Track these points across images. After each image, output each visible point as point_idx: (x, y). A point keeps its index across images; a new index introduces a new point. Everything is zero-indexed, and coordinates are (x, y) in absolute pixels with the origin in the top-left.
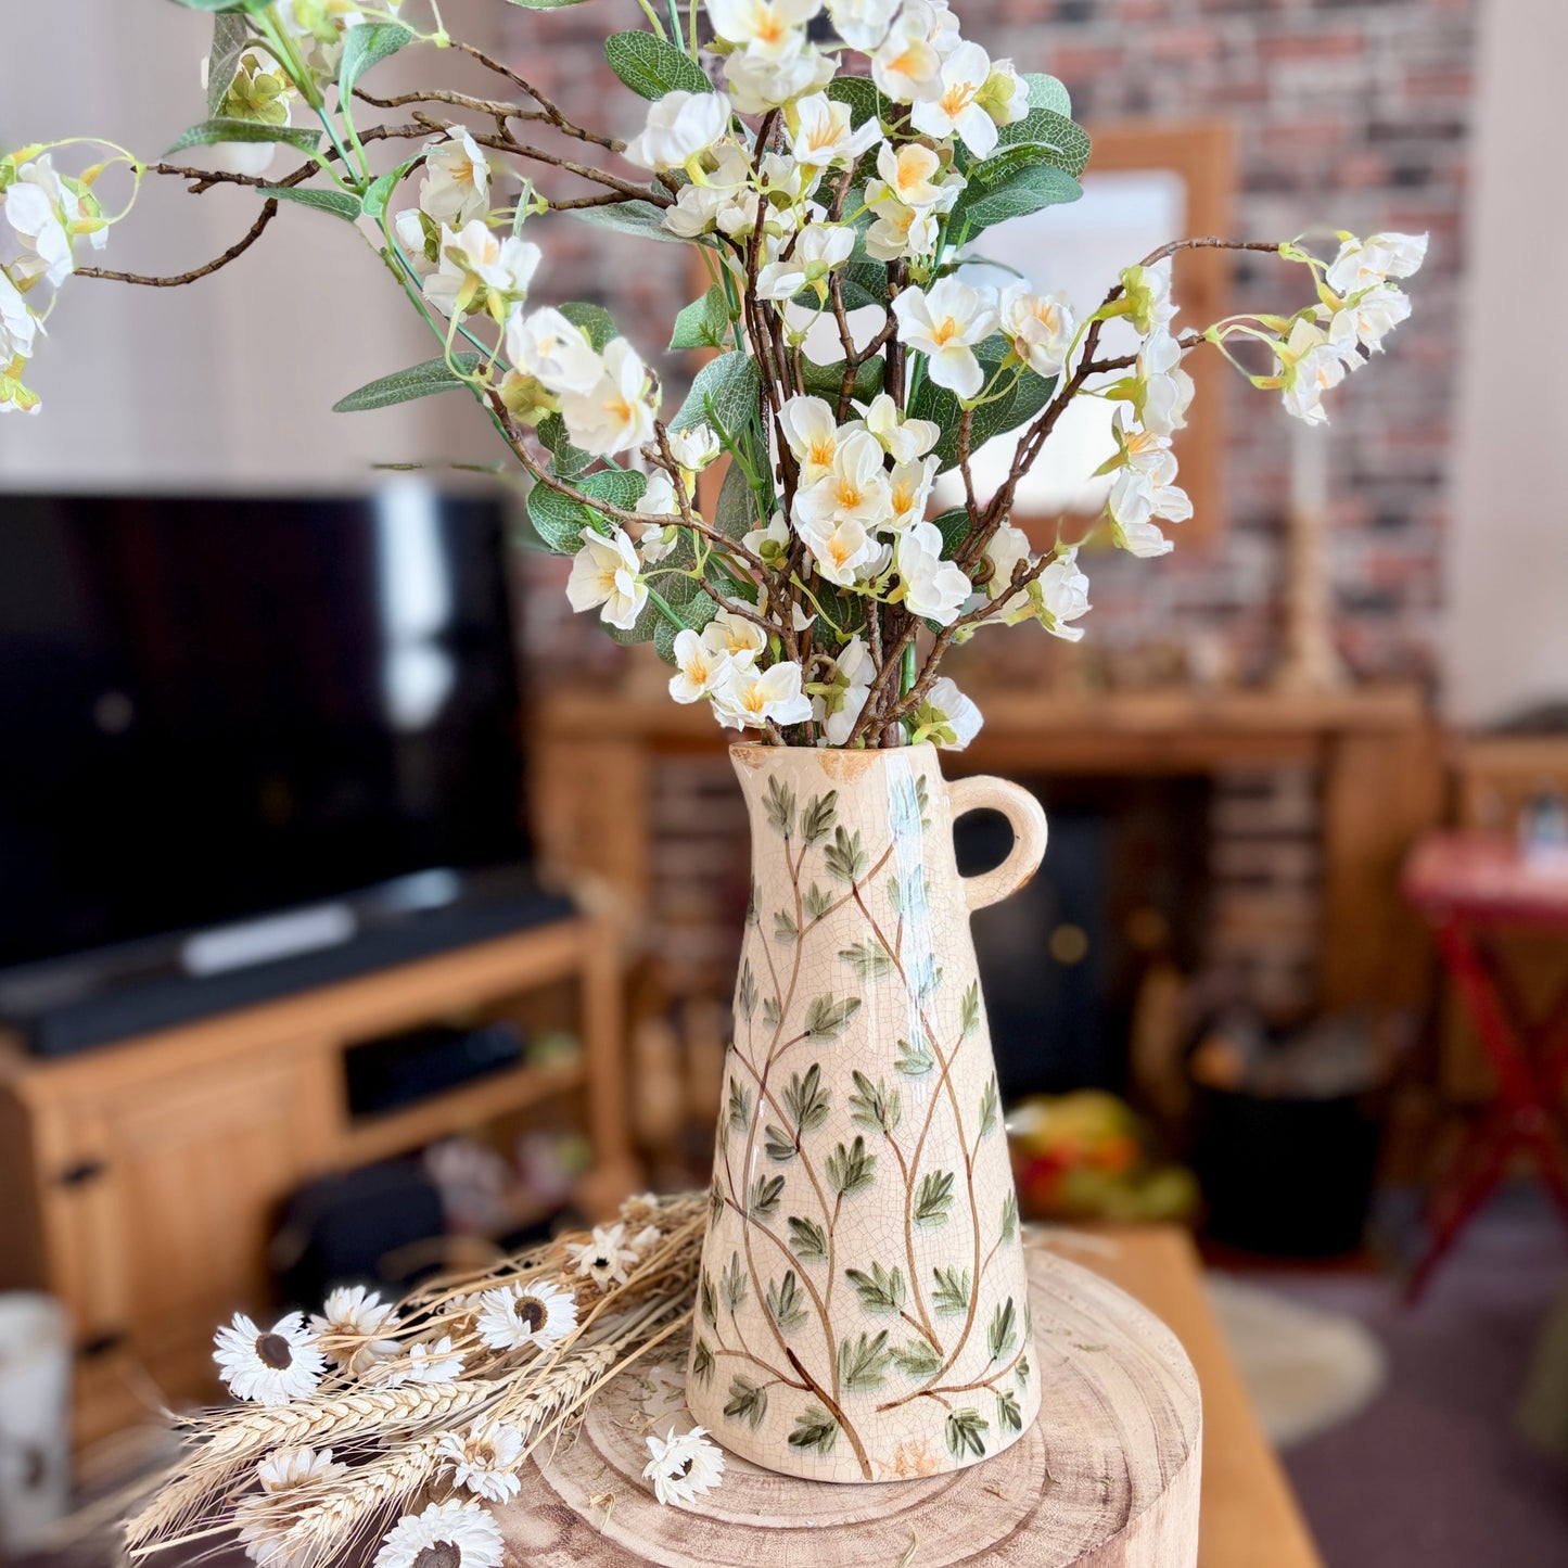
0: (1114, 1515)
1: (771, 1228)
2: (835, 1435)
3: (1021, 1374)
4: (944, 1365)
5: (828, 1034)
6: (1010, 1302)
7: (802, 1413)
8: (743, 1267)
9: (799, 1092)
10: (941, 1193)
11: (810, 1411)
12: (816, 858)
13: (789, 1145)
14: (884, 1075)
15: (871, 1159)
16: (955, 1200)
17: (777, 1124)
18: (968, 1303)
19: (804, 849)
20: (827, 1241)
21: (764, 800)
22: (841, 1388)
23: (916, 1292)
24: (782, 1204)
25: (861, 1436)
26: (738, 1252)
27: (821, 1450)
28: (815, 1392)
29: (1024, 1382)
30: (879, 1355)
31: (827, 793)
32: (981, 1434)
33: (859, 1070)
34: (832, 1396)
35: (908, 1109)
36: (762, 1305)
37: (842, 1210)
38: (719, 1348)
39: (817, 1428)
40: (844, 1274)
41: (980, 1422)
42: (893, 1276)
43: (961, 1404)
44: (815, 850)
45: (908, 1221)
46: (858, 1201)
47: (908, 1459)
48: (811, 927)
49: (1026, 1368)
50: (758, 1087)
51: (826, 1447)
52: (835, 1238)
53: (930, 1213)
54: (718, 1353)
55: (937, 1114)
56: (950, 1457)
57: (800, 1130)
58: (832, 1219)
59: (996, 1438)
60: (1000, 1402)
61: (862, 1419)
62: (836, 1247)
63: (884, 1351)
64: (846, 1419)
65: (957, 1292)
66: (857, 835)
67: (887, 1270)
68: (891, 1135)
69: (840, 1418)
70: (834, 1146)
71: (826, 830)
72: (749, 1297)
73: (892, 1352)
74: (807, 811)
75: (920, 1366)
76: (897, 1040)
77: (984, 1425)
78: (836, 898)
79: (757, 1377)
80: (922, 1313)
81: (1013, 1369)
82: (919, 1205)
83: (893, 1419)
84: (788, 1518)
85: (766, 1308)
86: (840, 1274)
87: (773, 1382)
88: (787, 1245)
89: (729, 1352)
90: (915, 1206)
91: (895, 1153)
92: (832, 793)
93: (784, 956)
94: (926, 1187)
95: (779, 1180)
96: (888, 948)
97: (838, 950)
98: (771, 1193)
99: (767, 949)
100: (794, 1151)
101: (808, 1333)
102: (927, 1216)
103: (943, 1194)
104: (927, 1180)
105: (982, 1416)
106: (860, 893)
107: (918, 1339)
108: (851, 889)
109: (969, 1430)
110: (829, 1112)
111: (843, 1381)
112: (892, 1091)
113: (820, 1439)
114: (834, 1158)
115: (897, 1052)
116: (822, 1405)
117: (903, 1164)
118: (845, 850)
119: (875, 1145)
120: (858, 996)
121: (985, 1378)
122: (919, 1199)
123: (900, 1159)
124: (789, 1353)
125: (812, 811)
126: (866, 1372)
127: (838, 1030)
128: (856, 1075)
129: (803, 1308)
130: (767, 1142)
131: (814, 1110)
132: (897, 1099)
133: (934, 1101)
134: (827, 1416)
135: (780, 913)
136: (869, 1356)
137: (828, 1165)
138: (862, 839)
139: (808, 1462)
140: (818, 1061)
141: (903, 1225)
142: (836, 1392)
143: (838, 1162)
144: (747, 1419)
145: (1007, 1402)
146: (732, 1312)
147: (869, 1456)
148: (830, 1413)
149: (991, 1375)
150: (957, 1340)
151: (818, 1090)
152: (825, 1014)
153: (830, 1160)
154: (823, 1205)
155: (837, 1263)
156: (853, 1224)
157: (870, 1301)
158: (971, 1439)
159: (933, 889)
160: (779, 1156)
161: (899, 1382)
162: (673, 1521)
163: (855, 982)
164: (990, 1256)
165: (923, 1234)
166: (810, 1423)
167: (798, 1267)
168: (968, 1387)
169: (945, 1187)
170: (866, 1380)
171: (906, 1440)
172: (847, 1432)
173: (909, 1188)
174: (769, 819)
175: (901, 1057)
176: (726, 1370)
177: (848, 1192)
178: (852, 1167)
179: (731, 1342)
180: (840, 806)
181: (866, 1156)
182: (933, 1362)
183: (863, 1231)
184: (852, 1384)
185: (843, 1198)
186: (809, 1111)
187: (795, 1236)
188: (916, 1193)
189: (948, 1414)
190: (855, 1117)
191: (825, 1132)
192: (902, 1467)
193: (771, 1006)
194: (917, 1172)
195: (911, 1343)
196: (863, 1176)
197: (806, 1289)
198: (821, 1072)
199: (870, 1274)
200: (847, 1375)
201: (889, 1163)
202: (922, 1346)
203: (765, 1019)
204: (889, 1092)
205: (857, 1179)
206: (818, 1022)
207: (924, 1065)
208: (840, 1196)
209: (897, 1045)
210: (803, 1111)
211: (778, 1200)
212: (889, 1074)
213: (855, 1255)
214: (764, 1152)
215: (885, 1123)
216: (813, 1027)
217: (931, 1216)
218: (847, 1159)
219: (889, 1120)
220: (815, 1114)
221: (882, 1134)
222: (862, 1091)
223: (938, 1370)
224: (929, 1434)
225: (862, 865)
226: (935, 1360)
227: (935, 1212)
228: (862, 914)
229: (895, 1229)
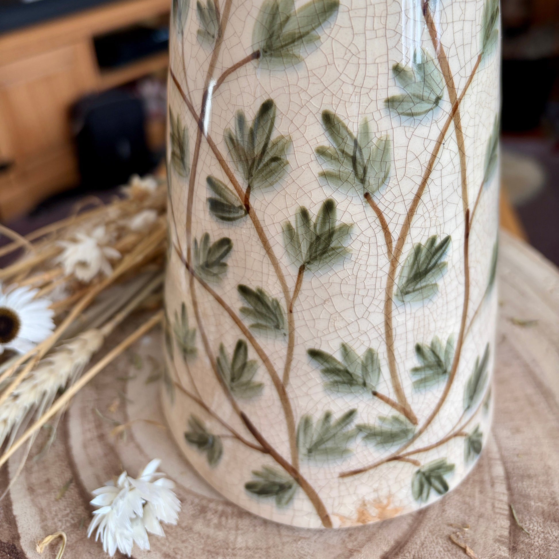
1: (218, 292)
2: (294, 492)
4: (417, 431)
5: (287, 55)
7: (258, 468)
8: (192, 322)
9: (246, 138)
10: (433, 261)
11: (267, 469)
13: (237, 204)
14: (370, 117)
15: (346, 229)
16: (450, 266)
17: (220, 176)
18: (449, 370)
20: (286, 317)
22: (301, 456)
23: (393, 370)
24: (230, 269)
25: (322, 496)
26: (186, 305)
27: (279, 502)
28: (271, 455)
30: (344, 431)
32: (446, 476)
33: (331, 110)
34: (290, 461)
35: (399, 164)
36: (213, 365)
37: (305, 285)
39: (274, 483)
40: (305, 353)
41: (447, 467)
42: (367, 358)
43: (431, 459)
45: (388, 300)
46: (326, 277)
47: (371, 511)
51: (284, 501)
52: (295, 316)
53: (418, 287)
54: (177, 385)
55: (439, 167)
56: (414, 502)
57: (249, 187)
58: (291, 294)
59: (460, 472)
60: (467, 441)
61: (322, 482)
62: (297, 324)
63: (352, 427)
64: (305, 480)
65: (439, 361)
67: (360, 353)
68: (374, 199)
69: (299, 480)
72: (199, 353)
73: (360, 428)
75: (390, 438)
76: (391, 65)
77: (451, 468)
79: (211, 425)
80: (397, 390)
81: (482, 405)
82: (404, 280)
83: (356, 482)
85: (217, 370)
86: (300, 352)
87: (227, 437)
88: (237, 313)
89: (184, 390)
90: (399, 281)
91: (378, 221)
95: (226, 243)
98: (218, 255)
100: (243, 212)
102: (414, 291)
103: (436, 262)
104: (418, 250)
105: (449, 461)
107: (390, 415)
109: (436, 477)
110: (288, 169)
111: (303, 450)
112: (380, 140)
113: (277, 493)
114: (294, 225)
115: (391, 83)
116: (280, 467)
117: (387, 234)
119: (350, 211)
121: (457, 428)
122: (406, 273)
123: (385, 228)
124: (244, 417)
126: (329, 445)
127: (299, 50)
128: (327, 118)
129: (257, 380)
130: (209, 196)
131: (267, 165)
132: (385, 150)
133: (437, 150)
134: (285, 476)
136: (333, 432)
137: (287, 233)
140: (272, 97)
141: (383, 303)
142: (295, 458)
143: (300, 231)
144: (205, 453)
145: (473, 437)
146: (186, 359)
147: (329, 511)
148: (288, 475)
150: (434, 406)
151: (274, 137)
152: (282, 25)
154: (281, 277)
155: (298, 341)
156: (318, 301)
157: (336, 382)
158: (437, 483)
160: (227, 215)
165: (407, 311)
166: (266, 480)
167: (251, 339)
168: (439, 443)
169: (438, 255)
170: (327, 452)
171: (370, 498)
172: (306, 491)
173: (394, 262)
175: (396, 91)
177: (314, 266)
178: (318, 238)
181: (337, 224)
182: (405, 431)
183: (331, 310)
184: (312, 454)
185: (305, 273)
186: (261, 165)
187: (246, 305)
188: (403, 267)
189: (416, 469)
190: (325, 175)
191: (283, 193)
192: (364, 518)
193: (206, 12)
194: (406, 242)
195: (383, 419)
196: (333, 249)
197: (260, 362)
198: (277, 113)
199: (338, 356)
200: (308, 446)
201: (369, 233)
202: (396, 419)
203: (199, 32)
204: (375, 141)
205: (324, 251)
206: (271, 37)
207: (428, 100)
208: (302, 269)
209: (391, 72)
210: (253, 163)
211: (225, 265)
212: (377, 116)
213: (320, 334)
214: (207, 207)
215: (367, 183)
216: (263, 44)
217: (418, 289)
218: (312, 228)
219: (371, 179)
220: (268, 170)
221: (362, 197)
222: (335, 140)
223: (410, 437)
224: (395, 490)
226: (407, 430)
227: (424, 284)
229: (372, 308)
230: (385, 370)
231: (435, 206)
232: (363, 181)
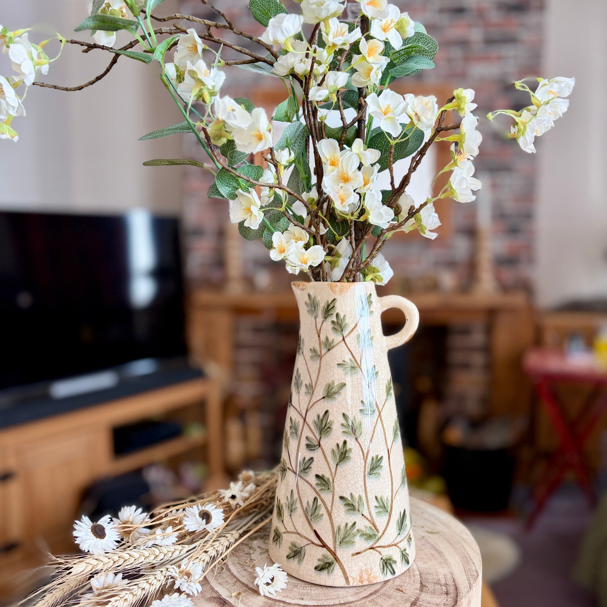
0: (451, 599)
1: (307, 479)
2: (334, 566)
3: (409, 541)
4: (379, 536)
5: (332, 397)
6: (405, 511)
7: (320, 557)
8: (296, 496)
9: (320, 422)
10: (378, 464)
11: (324, 556)
12: (328, 325)
13: (316, 444)
14: (355, 415)
16: (384, 468)
17: (310, 435)
18: (389, 511)
19: (323, 322)
20: (332, 484)
21: (306, 303)
22: (337, 546)
23: (368, 506)
24: (312, 469)
25: (345, 566)
26: (293, 490)
27: (328, 572)
28: (326, 548)
29: (410, 544)
30: (353, 532)
31: (332, 300)
32: (394, 566)
33: (345, 412)
34: (333, 549)
35: (365, 429)
36: (304, 511)
37: (338, 471)
38: (285, 530)
39: (327, 563)
40: (338, 498)
41: (393, 561)
42: (359, 499)
43: (386, 553)
44: (327, 322)
45: (365, 476)
46: (345, 467)
47: (364, 576)
48: (325, 354)
49: (410, 539)
50: (303, 420)
51: (330, 571)
52: (334, 483)
53: (374, 472)
54: (284, 533)
55: (376, 431)
56: (381, 576)
57: (320, 438)
58: (333, 475)
59: (400, 568)
60: (401, 552)
61: (345, 559)
62: (336, 486)
63: (355, 530)
64: (339, 559)
65: (384, 506)
66: (344, 316)
67: (356, 496)
68: (358, 440)
69: (336, 559)
70: (335, 444)
71: (332, 314)
72: (298, 509)
73: (358, 531)
74: (324, 307)
75: (370, 537)
76: (360, 400)
77: (395, 562)
78: (336, 342)
79: (301, 542)
80: (370, 514)
81: (406, 539)
82: (369, 469)
83: (358, 559)
84: (315, 601)
85: (306, 513)
86: (337, 498)
87: (308, 544)
88: (314, 485)
89: (289, 532)
90: (368, 470)
91: (360, 447)
92: (334, 300)
93: (314, 366)
94: (372, 462)
95: (312, 459)
96: (357, 362)
97: (337, 363)
98: (308, 464)
99: (306, 363)
100: (318, 447)
101: (323, 524)
102: (373, 474)
103: (379, 465)
104: (373, 459)
105: (394, 558)
106: (346, 340)
107: (369, 525)
108: (342, 338)
109: (389, 564)
110: (332, 430)
111: (338, 543)
112: (359, 421)
113: (328, 568)
114: (334, 450)
115: (361, 405)
116: (329, 553)
117: (363, 452)
118: (340, 322)
119: (351, 444)
120: (345, 382)
121: (395, 542)
122: (369, 467)
123: (362, 450)
124: (315, 532)
125: (326, 307)
126: (347, 539)
127: (336, 396)
128: (344, 415)
129: (321, 513)
130: (306, 443)
131: (326, 429)
132: (360, 425)
133: (375, 426)
134: (331, 558)
135: (312, 348)
136: (349, 532)
137: (332, 452)
138: (346, 318)
139: (323, 578)
140: (328, 409)
141: (363, 477)
142: (335, 548)
143: (336, 451)
144: (297, 560)
145: (404, 553)
146: (291, 515)
147: (348, 575)
148: (332, 557)
149: (398, 541)
150: (385, 526)
151: (328, 421)
152: (331, 390)
153: (333, 450)
154: (330, 469)
155: (336, 493)
156: (342, 477)
157: (349, 509)
158: (390, 568)
159: (375, 339)
160: (313, 449)
161: (360, 544)
162: (267, 603)
163: (343, 377)
164: (397, 492)
165: (371, 482)
166: (324, 561)
167: (319, 495)
168: (389, 546)
169: (380, 462)
170: (347, 543)
171: (364, 568)
172: (339, 565)
173: (365, 462)
174: (308, 311)
175: (362, 408)
176: (287, 539)
177: (340, 464)
178: (342, 453)
179: (290, 528)
180: (337, 305)
181: (348, 448)
182: (375, 535)
183: (347, 480)
184: (342, 544)
186: (324, 430)
187: (318, 482)
188: (368, 465)
189: (381, 557)
190: (344, 432)
191: (331, 439)
192: (362, 580)
193: (308, 387)
194: (369, 456)
195: (366, 527)
196: (347, 457)
197: (322, 505)
198: (330, 414)
199: (349, 498)
200: (340, 541)
201: (357, 451)
202: (371, 528)
203: (305, 392)
204: (357, 422)
205: (344, 458)
206: (328, 393)
207: (371, 411)
208: (337, 465)
209: (360, 402)
210: (322, 430)
211: (311, 467)
212: (357, 415)
213: (343, 490)
214: (305, 447)
216: (326, 395)
218: (340, 450)
219: (357, 434)
220: (327, 431)
221: (355, 439)
222: (346, 421)
223: (377, 538)
224: (373, 566)
225: (347, 328)
226: (376, 534)
227: (376, 472)
228: (347, 349)
229: (360, 479)
230: (365, 505)
232: (355, 434)
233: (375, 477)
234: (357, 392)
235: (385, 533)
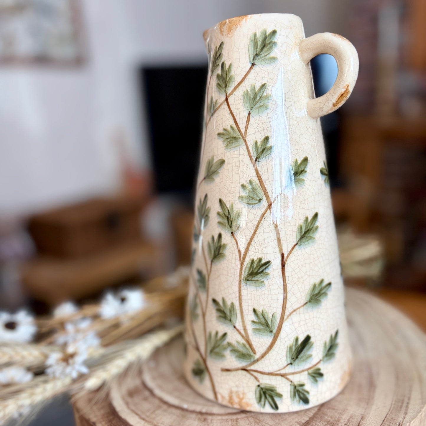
2: (205, 375)
4: (256, 358)
5: (211, 178)
6: (309, 337)
9: (201, 208)
10: (261, 270)
11: (197, 360)
12: (214, 82)
14: (233, 202)
15: (225, 246)
16: (271, 276)
18: (274, 331)
19: (211, 77)
20: (207, 282)
22: (208, 354)
23: (242, 318)
28: (199, 352)
29: (315, 381)
30: (223, 344)
31: (219, 44)
32: (277, 400)
33: (222, 198)
34: (204, 356)
35: (244, 223)
37: (212, 268)
39: (199, 369)
40: (211, 300)
41: (277, 394)
42: (231, 307)
43: (266, 381)
45: (240, 281)
47: (235, 398)
49: (320, 374)
52: (210, 281)
53: (253, 279)
55: (262, 228)
56: (257, 405)
58: (209, 272)
59: (288, 404)
60: (293, 387)
61: (215, 372)
62: (210, 286)
63: (225, 343)
65: (267, 324)
66: (230, 66)
67: (229, 303)
68: (234, 234)
69: (207, 368)
70: (211, 236)
71: (218, 65)
73: (229, 345)
75: (242, 356)
76: (241, 184)
77: (280, 396)
78: (219, 103)
80: (245, 329)
82: (246, 274)
83: (228, 377)
88: (196, 281)
90: (245, 274)
91: (236, 244)
92: (222, 44)
94: (251, 265)
96: (240, 132)
97: (217, 132)
101: (199, 325)
102: (251, 280)
103: (263, 271)
104: (253, 262)
105: (279, 390)
106: (230, 100)
107: (242, 342)
108: (224, 98)
109: (269, 395)
110: (210, 219)
111: (209, 351)
112: (237, 211)
113: (200, 374)
114: (210, 242)
115: (241, 190)
116: (201, 359)
117: (239, 251)
118: (224, 75)
119: (227, 238)
120: (224, 159)
121: (283, 372)
122: (247, 270)
123: (238, 248)
125: (215, 56)
126: (217, 350)
127: (214, 177)
129: (198, 312)
131: (205, 218)
132: (239, 216)
133: (261, 220)
136: (219, 343)
137: (208, 245)
138: (232, 68)
140: (207, 193)
141: (238, 282)
143: (212, 245)
145: (299, 388)
147: (217, 390)
148: (203, 364)
149: (288, 372)
150: (266, 348)
151: (207, 207)
152: (211, 168)
154: (206, 264)
155: (210, 294)
156: (216, 277)
157: (220, 316)
158: (270, 400)
161: (231, 360)
163: (223, 151)
164: (293, 312)
165: (249, 290)
166: (197, 366)
167: (198, 293)
168: (271, 374)
169: (264, 267)
171: (234, 389)
172: (209, 375)
173: (242, 264)
175: (242, 194)
178: (216, 248)
180: (224, 50)
181: (222, 243)
183: (220, 281)
184: (211, 354)
185: (213, 263)
188: (246, 267)
189: (257, 384)
190: (219, 223)
191: (208, 229)
192: (232, 401)
194: (247, 256)
195: (238, 342)
196: (221, 254)
198: (208, 199)
199: (221, 303)
201: (233, 249)
202: (244, 345)
204: (235, 212)
205: (218, 255)
206: (208, 172)
207: (256, 199)
208: (212, 261)
209: (241, 187)
210: (202, 217)
212: (236, 202)
215: (232, 228)
216: (206, 175)
217: (253, 280)
218: (215, 244)
219: (234, 226)
221: (230, 233)
222: (223, 210)
223: (252, 360)
224: (246, 391)
225: (231, 83)
226: (250, 355)
227: (256, 279)
228: (229, 112)
229: (233, 283)
230: (239, 316)
231: (261, 245)
233: (254, 284)
234: (237, 172)
235: (265, 357)
